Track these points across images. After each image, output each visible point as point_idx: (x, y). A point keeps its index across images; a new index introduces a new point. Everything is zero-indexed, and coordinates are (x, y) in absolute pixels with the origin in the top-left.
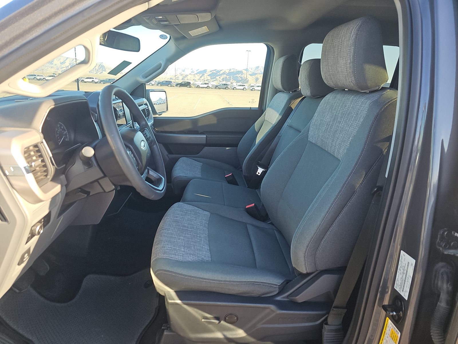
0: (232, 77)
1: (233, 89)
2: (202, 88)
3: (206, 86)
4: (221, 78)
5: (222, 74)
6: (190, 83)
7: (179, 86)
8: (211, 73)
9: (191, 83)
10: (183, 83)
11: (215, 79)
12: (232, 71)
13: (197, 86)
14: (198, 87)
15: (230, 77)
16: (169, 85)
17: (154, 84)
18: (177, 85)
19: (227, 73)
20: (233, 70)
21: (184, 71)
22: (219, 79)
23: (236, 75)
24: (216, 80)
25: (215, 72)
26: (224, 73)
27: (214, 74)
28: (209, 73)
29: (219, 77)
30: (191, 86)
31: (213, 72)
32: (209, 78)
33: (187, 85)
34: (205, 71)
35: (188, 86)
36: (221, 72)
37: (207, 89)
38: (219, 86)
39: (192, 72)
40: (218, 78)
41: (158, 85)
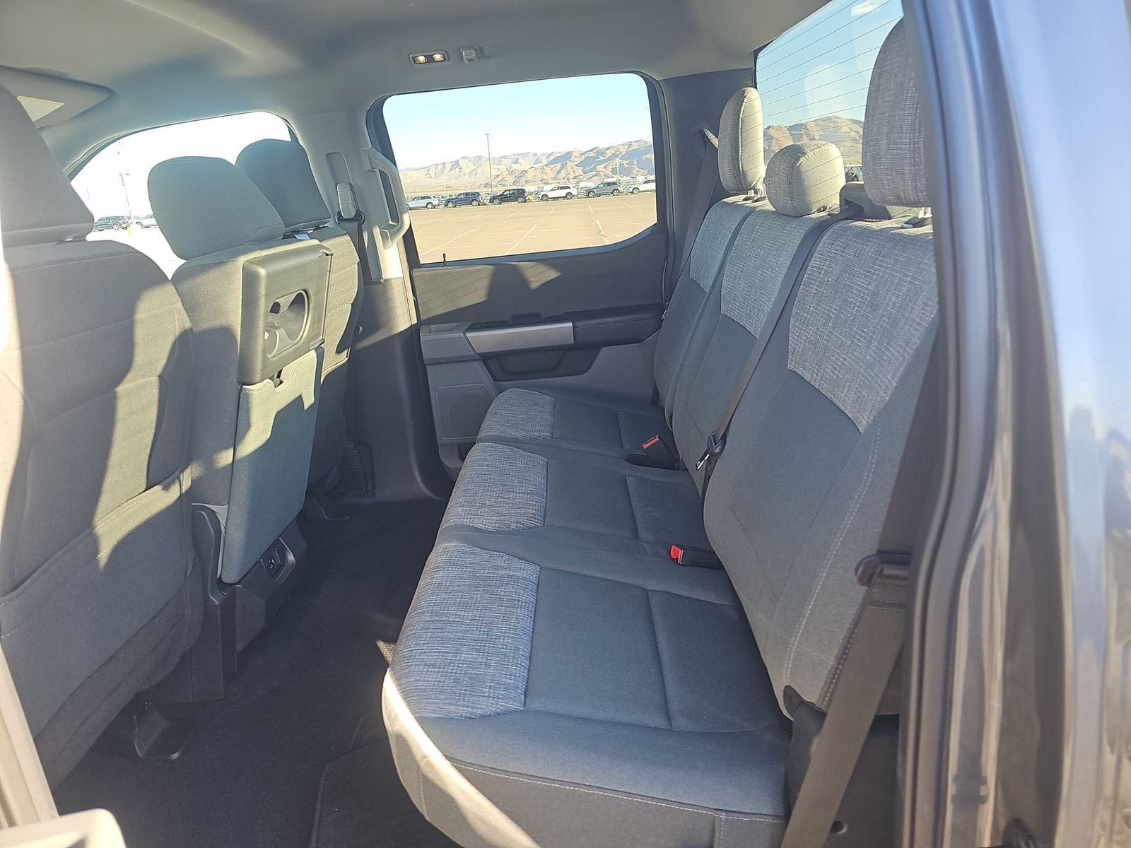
0: (636, 163)
1: (632, 192)
2: (554, 199)
3: (563, 193)
4: (610, 168)
5: (609, 159)
6: (523, 191)
7: (497, 201)
8: (583, 158)
9: (526, 190)
10: (508, 192)
11: (594, 173)
12: (635, 146)
13: (540, 196)
14: (545, 198)
15: (631, 164)
16: (474, 203)
17: (439, 205)
18: (492, 200)
19: (623, 153)
20: (637, 144)
21: (516, 162)
22: (604, 170)
23: (646, 156)
24: (596, 175)
25: (592, 154)
26: (615, 156)
27: (591, 160)
28: (579, 160)
29: (604, 165)
30: (527, 198)
31: (587, 154)
32: (579, 171)
33: (517, 195)
34: (568, 155)
35: (520, 200)
36: (609, 154)
37: (566, 200)
38: (595, 190)
39: (538, 161)
40: (601, 168)
41: (446, 205)
